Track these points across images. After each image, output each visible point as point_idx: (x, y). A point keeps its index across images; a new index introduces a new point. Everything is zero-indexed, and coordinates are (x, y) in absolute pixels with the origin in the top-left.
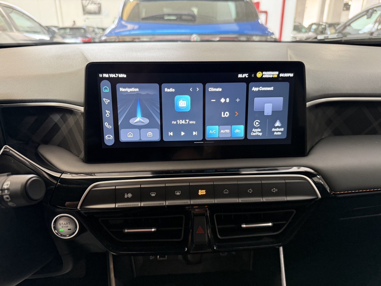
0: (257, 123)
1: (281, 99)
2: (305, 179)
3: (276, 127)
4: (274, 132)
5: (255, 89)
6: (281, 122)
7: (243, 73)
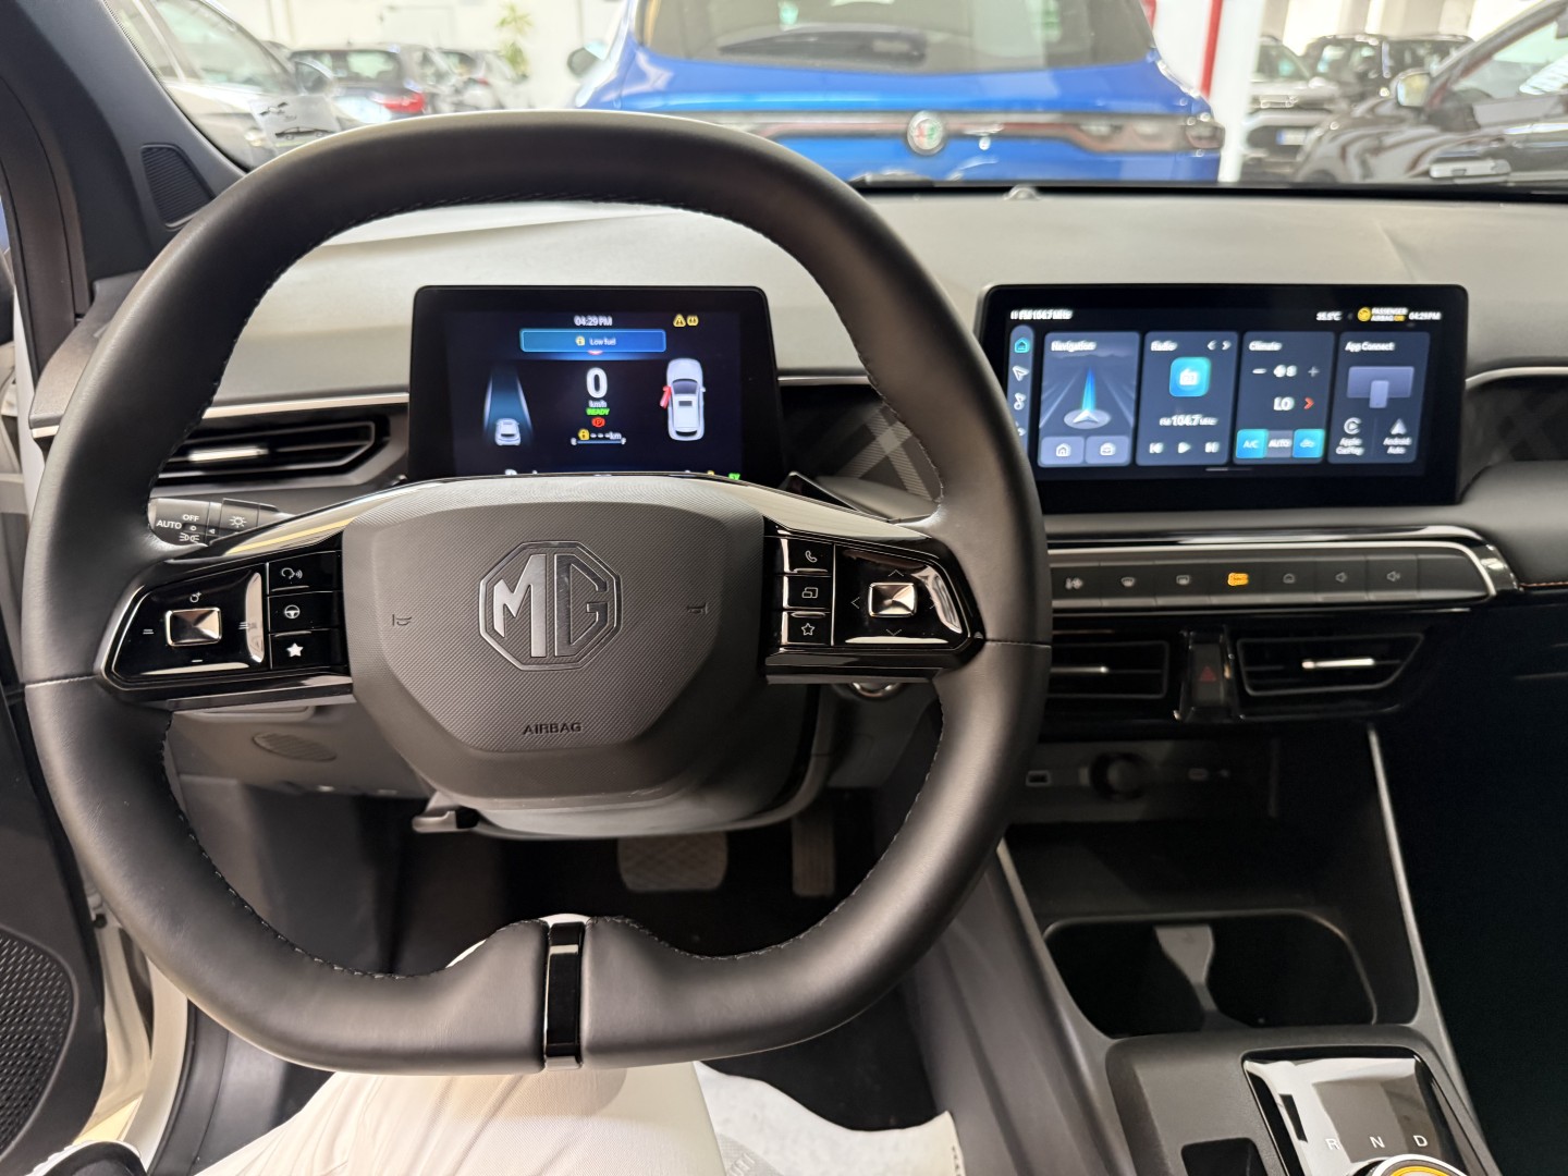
0: (1352, 426)
1: (1409, 371)
2: (1462, 553)
3: (1393, 437)
4: (1388, 447)
5: (1352, 347)
6: (1407, 424)
7: (1328, 309)
